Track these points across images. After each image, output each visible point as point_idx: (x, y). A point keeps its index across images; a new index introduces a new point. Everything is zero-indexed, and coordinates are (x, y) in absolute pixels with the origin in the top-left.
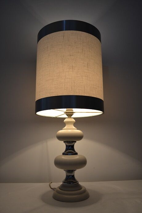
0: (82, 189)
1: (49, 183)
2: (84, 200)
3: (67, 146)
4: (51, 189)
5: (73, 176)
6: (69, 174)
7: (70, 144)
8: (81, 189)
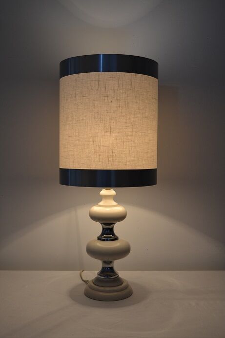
0: (124, 285)
1: (79, 272)
2: (124, 299)
3: (103, 229)
4: (83, 282)
5: (112, 268)
6: (107, 266)
7: (107, 227)
8: (122, 284)
